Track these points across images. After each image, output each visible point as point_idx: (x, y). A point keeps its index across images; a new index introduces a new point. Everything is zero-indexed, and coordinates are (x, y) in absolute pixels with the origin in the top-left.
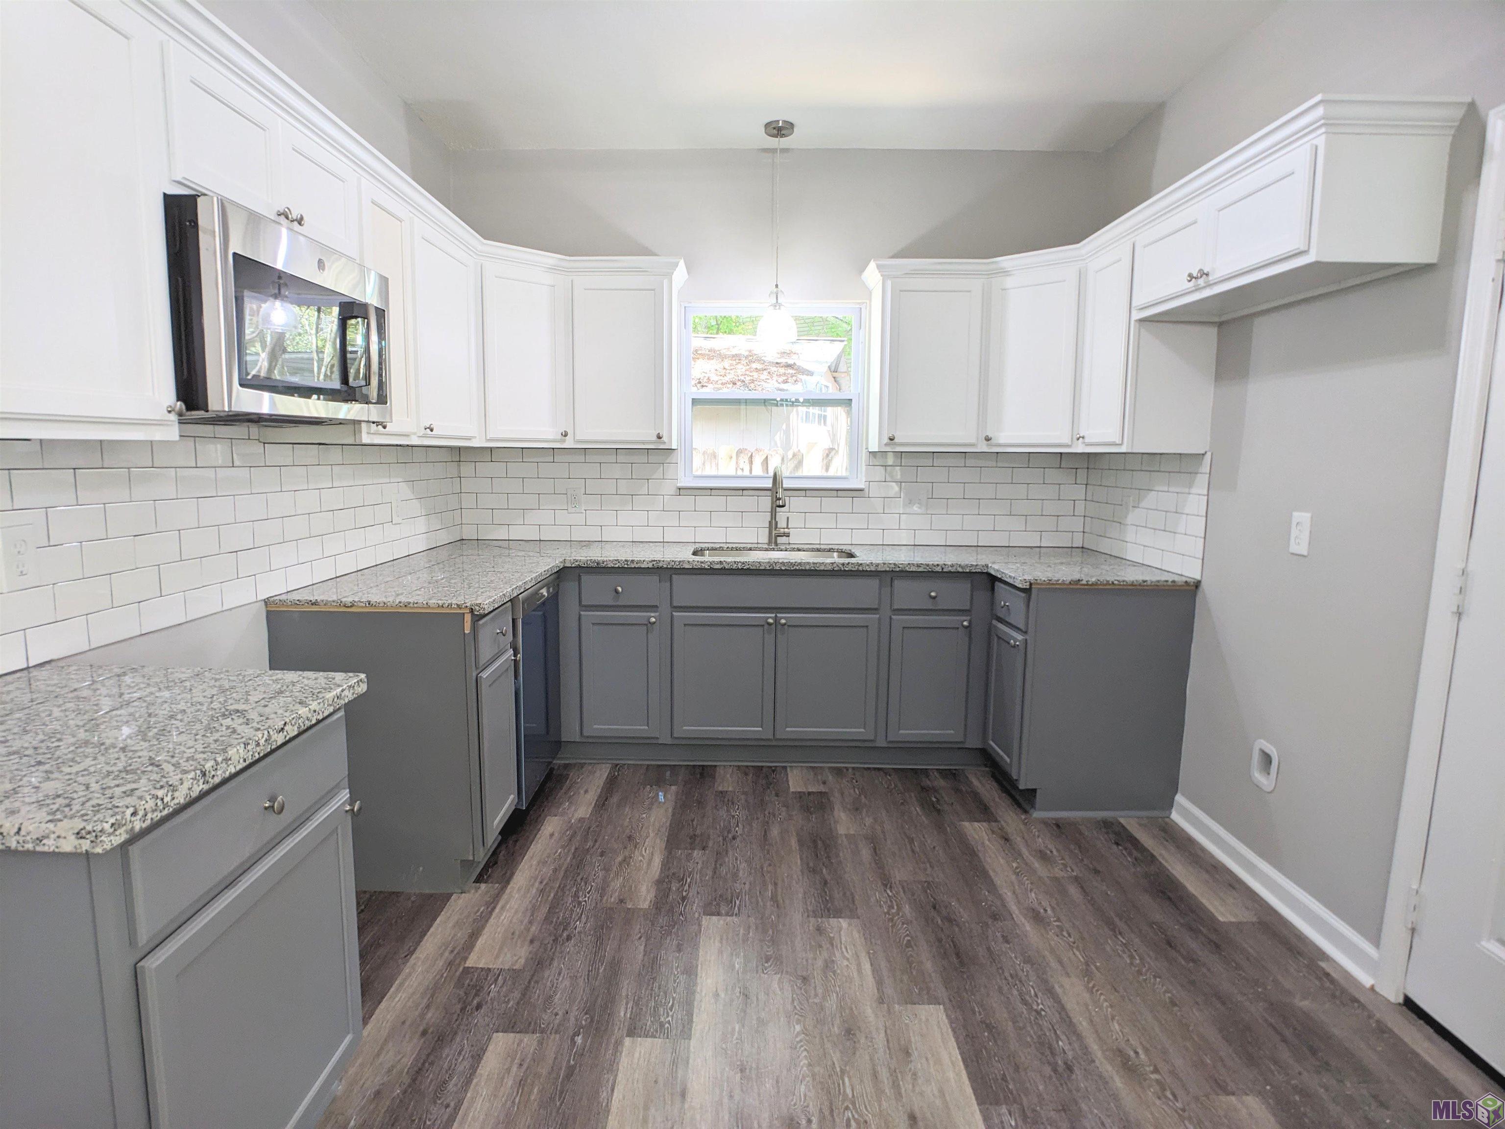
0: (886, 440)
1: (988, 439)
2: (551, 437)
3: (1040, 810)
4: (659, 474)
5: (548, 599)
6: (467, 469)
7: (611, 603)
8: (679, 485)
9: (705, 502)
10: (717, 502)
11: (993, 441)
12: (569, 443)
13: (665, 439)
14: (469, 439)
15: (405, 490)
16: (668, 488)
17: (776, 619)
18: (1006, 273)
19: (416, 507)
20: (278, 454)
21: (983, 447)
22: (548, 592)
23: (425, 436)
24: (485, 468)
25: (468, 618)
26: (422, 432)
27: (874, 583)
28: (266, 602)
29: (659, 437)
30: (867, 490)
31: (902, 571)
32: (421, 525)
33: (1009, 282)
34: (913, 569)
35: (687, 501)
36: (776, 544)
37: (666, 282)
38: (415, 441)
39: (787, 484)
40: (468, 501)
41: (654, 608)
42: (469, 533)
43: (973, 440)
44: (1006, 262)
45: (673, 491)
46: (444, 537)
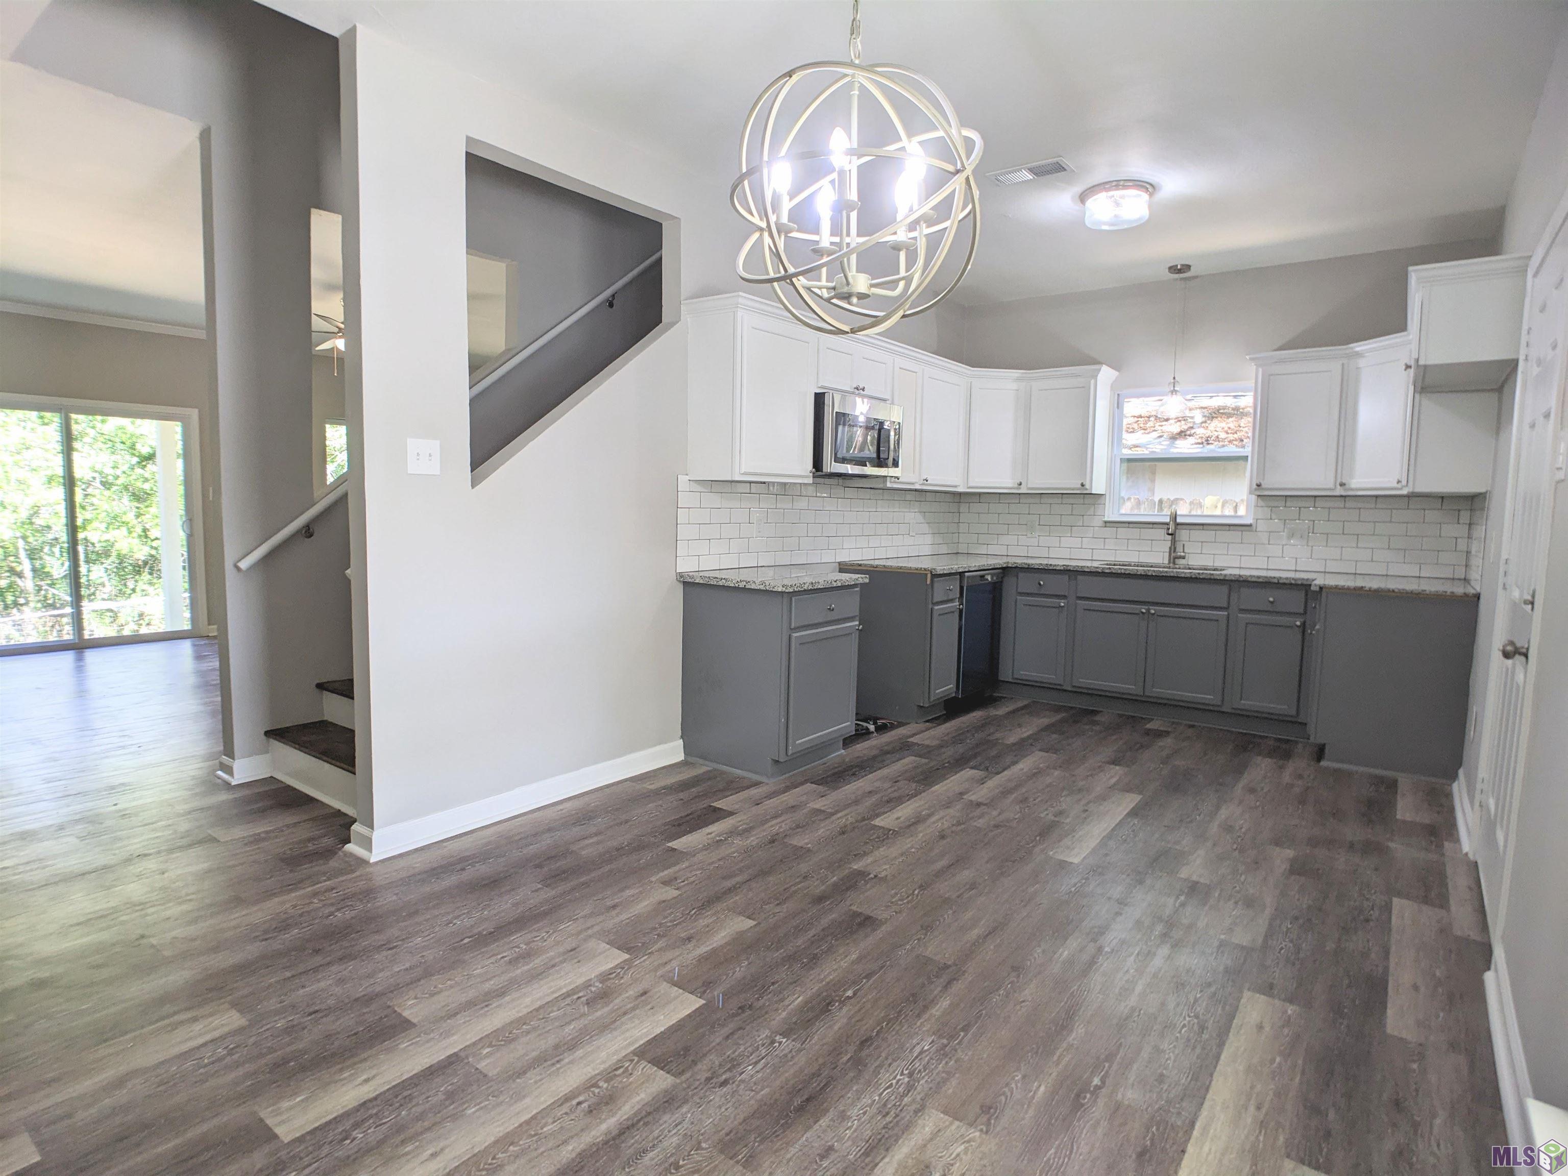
0: (1255, 486)
1: (1342, 485)
2: (1010, 486)
3: (1328, 760)
4: (1091, 512)
5: (990, 583)
6: (964, 508)
7: (1036, 592)
8: (1106, 519)
9: (1122, 532)
10: (1135, 533)
11: (1347, 486)
12: (1023, 490)
13: (1087, 486)
14: (956, 487)
15: (919, 517)
16: (1097, 521)
17: (1148, 610)
18: (1359, 355)
19: (925, 528)
20: (850, 493)
21: (1339, 491)
22: (992, 578)
23: (923, 484)
24: (976, 507)
25: (929, 576)
26: (922, 482)
27: (1225, 589)
28: (840, 563)
29: (1083, 485)
30: (1254, 526)
31: (1244, 581)
32: (929, 539)
33: (1362, 363)
34: (1254, 579)
35: (1109, 531)
36: (1174, 563)
37: (1093, 382)
38: (918, 487)
39: (1179, 520)
40: (963, 528)
41: (1064, 597)
42: (962, 548)
43: (1331, 486)
44: (1359, 347)
45: (1101, 524)
46: (944, 549)
